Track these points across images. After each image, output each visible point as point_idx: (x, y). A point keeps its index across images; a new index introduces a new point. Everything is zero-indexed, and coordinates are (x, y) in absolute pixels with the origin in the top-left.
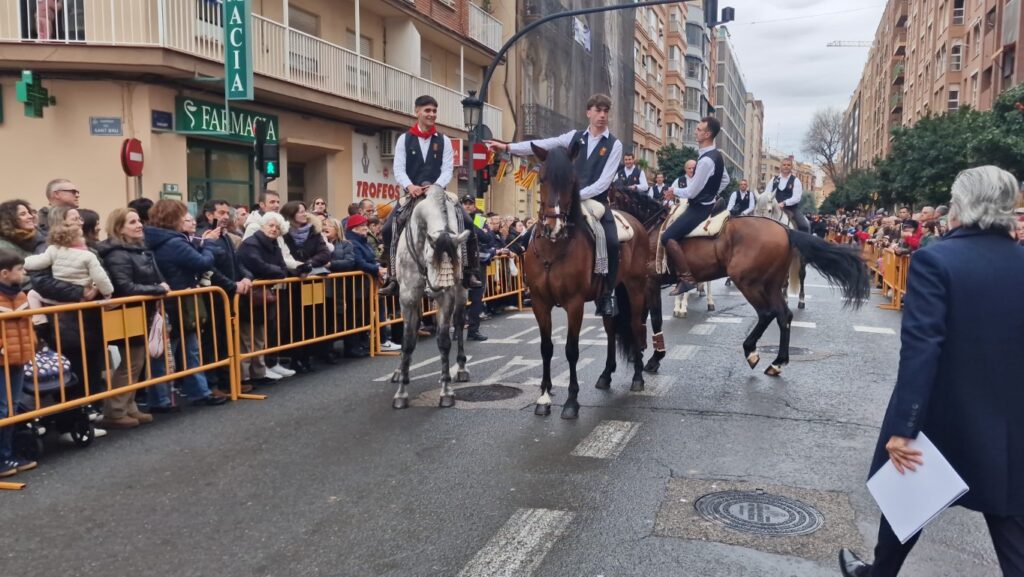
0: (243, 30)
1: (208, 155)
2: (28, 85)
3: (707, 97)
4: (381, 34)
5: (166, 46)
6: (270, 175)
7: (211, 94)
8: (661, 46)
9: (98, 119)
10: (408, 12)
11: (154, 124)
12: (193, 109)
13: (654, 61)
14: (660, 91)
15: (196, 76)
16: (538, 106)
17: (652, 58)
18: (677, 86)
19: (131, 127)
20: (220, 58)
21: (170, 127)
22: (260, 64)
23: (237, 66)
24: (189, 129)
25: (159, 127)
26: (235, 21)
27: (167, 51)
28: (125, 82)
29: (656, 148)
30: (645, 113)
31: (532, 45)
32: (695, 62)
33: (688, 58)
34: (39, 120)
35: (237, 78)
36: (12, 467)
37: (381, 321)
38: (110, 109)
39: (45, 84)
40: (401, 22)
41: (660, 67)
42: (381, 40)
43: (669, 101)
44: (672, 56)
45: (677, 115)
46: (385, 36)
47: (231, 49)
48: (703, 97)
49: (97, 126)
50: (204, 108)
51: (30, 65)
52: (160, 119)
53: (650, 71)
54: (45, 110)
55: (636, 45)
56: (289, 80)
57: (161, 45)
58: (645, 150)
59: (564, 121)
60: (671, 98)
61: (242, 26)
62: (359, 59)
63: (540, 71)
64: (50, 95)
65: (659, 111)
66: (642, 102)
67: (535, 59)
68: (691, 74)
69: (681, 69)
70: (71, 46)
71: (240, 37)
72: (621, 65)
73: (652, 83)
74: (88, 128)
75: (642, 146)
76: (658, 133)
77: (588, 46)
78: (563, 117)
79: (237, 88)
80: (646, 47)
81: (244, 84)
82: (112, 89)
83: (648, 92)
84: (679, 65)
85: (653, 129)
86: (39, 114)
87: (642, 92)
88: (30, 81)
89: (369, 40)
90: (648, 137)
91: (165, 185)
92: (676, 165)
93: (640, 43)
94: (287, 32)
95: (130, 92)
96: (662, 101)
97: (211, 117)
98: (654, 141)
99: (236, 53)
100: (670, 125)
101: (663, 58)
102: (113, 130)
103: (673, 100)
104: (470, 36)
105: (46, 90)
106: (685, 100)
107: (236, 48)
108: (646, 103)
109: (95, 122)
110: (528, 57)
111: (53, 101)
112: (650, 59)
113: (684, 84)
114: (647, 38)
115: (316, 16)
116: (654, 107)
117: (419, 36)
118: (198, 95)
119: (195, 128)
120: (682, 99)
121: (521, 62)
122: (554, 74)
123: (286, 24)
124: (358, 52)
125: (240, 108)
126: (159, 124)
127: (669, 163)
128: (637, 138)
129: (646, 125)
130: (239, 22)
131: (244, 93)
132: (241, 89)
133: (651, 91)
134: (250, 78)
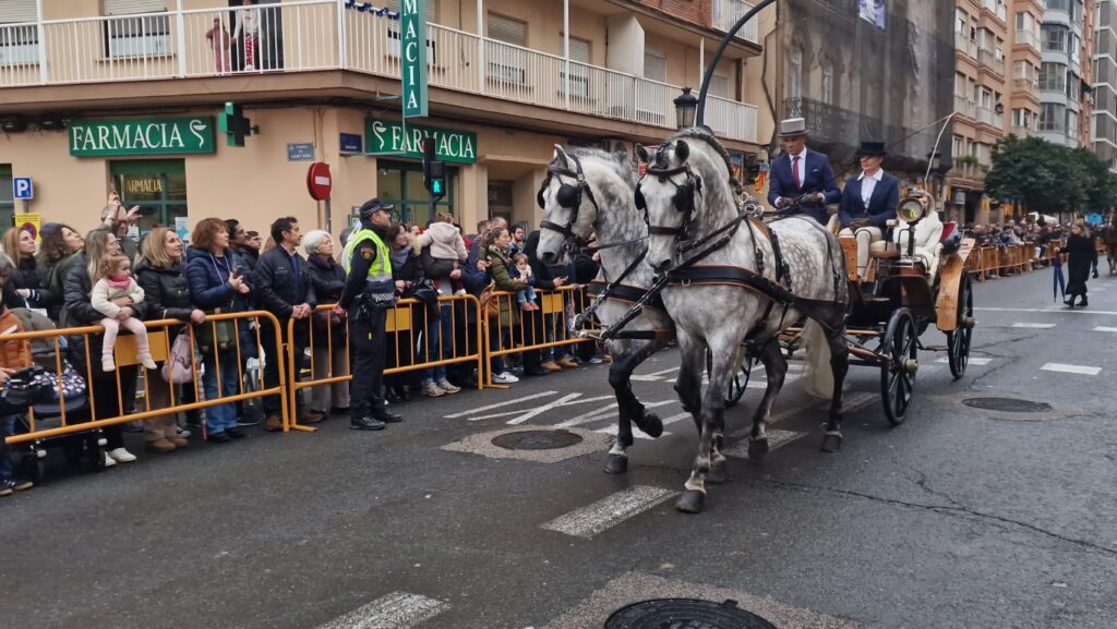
0: (418, 45)
1: (403, 175)
2: (229, 117)
3: (1077, 71)
4: (604, 34)
5: (346, 68)
6: (437, 194)
8: (1002, 15)
9: (295, 145)
10: (632, 7)
11: (343, 148)
12: (383, 130)
13: (990, 33)
14: (998, 70)
15: (378, 95)
16: (805, 101)
17: (987, 30)
18: (1027, 61)
19: (322, 151)
20: (397, 73)
21: (359, 150)
22: (433, 80)
23: (412, 83)
24: (379, 151)
25: (348, 150)
26: (410, 35)
27: (347, 73)
28: (316, 107)
29: (992, 140)
30: (976, 97)
31: (800, 29)
32: (1059, 29)
33: (1045, 26)
34: (241, 149)
35: (412, 95)
36: (10, 487)
37: (492, 350)
38: (304, 136)
39: (247, 114)
40: (622, 20)
41: (1000, 40)
42: (603, 41)
43: (1016, 81)
44: (1021, 24)
45: (1027, 98)
46: (607, 37)
47: (406, 65)
48: (1071, 74)
49: (293, 153)
50: (394, 128)
51: (229, 97)
52: (349, 143)
53: (984, 46)
54: (247, 139)
55: (958, 14)
56: (483, 93)
57: (341, 66)
58: (975, 144)
59: (844, 115)
60: (1017, 78)
61: (416, 40)
62: (567, 63)
63: (812, 60)
64: (252, 126)
65: (998, 95)
66: (971, 86)
67: (804, 45)
68: (1053, 45)
69: (1035, 39)
70: (265, 75)
71: (415, 52)
72: (935, 42)
73: (986, 60)
74: (286, 154)
75: (969, 140)
76: (998, 123)
77: (881, 23)
78: (843, 110)
79: (412, 105)
80: (977, 17)
81: (419, 100)
82: (304, 115)
83: (979, 73)
84: (1032, 35)
85: (988, 117)
86: (240, 143)
87: (971, 72)
88: (231, 112)
89: (589, 42)
90: (980, 127)
91: (353, 208)
92: (1017, 161)
93: (966, 13)
94: (481, 42)
95: (321, 117)
96: (1003, 82)
97: (401, 138)
98: (992, 133)
99: (412, 68)
100: (1017, 111)
101: (1004, 29)
102: (308, 156)
103: (1023, 80)
104: (714, 26)
105: (247, 121)
106: (1042, 79)
107: (412, 64)
108: (977, 87)
109: (292, 148)
110: (793, 42)
111: (257, 130)
112: (983, 32)
113: (1039, 58)
114: (979, 7)
115: (525, 23)
116: (990, 90)
117: (643, 32)
119: (385, 149)
120: (1036, 77)
121: (783, 50)
122: (832, 60)
123: (481, 33)
124: (567, 57)
126: (347, 147)
127: (1007, 159)
128: (959, 129)
129: (977, 114)
130: (414, 36)
131: (418, 110)
132: (415, 106)
133: (982, 70)
134: (425, 94)
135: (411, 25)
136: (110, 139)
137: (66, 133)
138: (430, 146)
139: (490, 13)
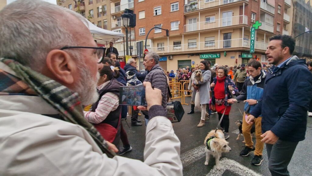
7: (247, 52)
12: (243, 54)
20: (249, 47)
22: (255, 48)
23: (252, 48)
24: (242, 57)
27: (243, 47)
39: (227, 53)
47: (251, 46)
49: (234, 57)
57: (242, 47)
61: (253, 43)
71: (253, 44)
81: (253, 50)
82: (234, 53)
95: (236, 53)
97: (245, 55)
118: (246, 53)
123: (256, 41)
124: (264, 43)
125: (252, 54)
126: (239, 57)
131: (253, 52)
134: (254, 50)
135: (253, 41)
136: (206, 56)
137: (199, 56)
138: (256, 56)
139: (256, 38)
